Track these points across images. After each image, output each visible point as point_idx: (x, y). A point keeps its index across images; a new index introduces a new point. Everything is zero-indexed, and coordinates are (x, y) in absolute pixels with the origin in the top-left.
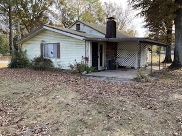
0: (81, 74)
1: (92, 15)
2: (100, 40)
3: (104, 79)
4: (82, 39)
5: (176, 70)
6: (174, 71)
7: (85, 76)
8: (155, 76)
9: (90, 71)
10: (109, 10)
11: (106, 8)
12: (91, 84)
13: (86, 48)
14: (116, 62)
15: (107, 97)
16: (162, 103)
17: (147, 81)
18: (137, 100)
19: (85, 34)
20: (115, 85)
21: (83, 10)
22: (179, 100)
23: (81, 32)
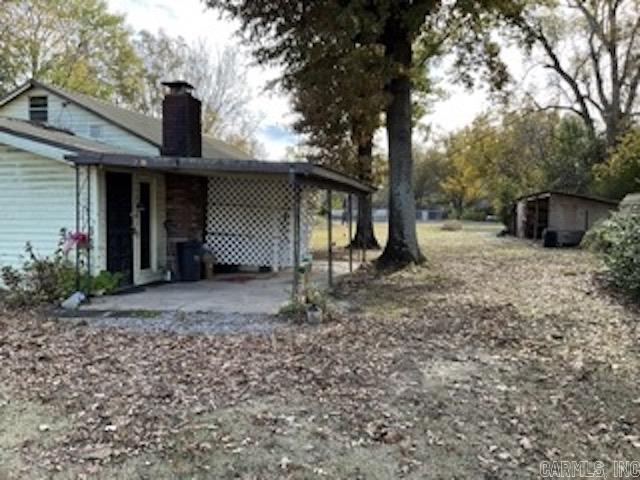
0: (60, 305)
1: (92, 71)
2: (144, 163)
3: (168, 323)
4: (60, 158)
5: (399, 273)
6: (394, 275)
7: (76, 313)
8: (346, 297)
9: (101, 292)
10: (159, 61)
11: (146, 52)
12: (112, 350)
13: (78, 195)
14: (205, 251)
15: (198, 409)
16: (411, 405)
17: (330, 319)
18: (321, 404)
19: (72, 137)
20: (217, 344)
21: (54, 51)
22: (457, 385)
23: (51, 129)
